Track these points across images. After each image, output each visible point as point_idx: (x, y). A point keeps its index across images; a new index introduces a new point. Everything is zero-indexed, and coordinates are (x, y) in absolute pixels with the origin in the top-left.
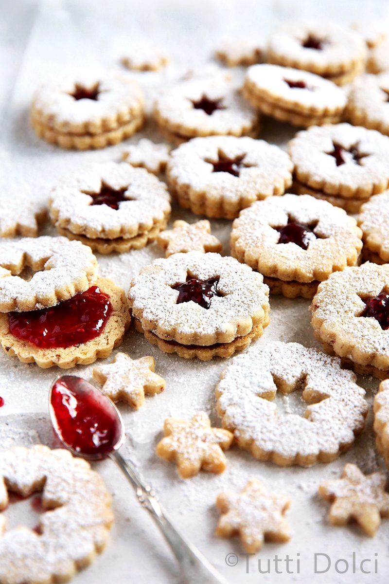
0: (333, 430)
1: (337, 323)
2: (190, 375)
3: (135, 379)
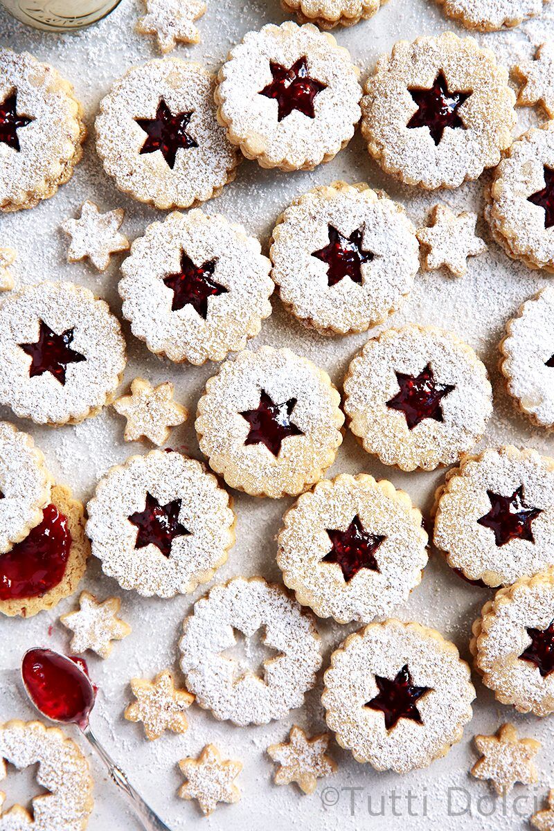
0: (285, 697)
1: (298, 578)
2: (156, 609)
3: (101, 634)
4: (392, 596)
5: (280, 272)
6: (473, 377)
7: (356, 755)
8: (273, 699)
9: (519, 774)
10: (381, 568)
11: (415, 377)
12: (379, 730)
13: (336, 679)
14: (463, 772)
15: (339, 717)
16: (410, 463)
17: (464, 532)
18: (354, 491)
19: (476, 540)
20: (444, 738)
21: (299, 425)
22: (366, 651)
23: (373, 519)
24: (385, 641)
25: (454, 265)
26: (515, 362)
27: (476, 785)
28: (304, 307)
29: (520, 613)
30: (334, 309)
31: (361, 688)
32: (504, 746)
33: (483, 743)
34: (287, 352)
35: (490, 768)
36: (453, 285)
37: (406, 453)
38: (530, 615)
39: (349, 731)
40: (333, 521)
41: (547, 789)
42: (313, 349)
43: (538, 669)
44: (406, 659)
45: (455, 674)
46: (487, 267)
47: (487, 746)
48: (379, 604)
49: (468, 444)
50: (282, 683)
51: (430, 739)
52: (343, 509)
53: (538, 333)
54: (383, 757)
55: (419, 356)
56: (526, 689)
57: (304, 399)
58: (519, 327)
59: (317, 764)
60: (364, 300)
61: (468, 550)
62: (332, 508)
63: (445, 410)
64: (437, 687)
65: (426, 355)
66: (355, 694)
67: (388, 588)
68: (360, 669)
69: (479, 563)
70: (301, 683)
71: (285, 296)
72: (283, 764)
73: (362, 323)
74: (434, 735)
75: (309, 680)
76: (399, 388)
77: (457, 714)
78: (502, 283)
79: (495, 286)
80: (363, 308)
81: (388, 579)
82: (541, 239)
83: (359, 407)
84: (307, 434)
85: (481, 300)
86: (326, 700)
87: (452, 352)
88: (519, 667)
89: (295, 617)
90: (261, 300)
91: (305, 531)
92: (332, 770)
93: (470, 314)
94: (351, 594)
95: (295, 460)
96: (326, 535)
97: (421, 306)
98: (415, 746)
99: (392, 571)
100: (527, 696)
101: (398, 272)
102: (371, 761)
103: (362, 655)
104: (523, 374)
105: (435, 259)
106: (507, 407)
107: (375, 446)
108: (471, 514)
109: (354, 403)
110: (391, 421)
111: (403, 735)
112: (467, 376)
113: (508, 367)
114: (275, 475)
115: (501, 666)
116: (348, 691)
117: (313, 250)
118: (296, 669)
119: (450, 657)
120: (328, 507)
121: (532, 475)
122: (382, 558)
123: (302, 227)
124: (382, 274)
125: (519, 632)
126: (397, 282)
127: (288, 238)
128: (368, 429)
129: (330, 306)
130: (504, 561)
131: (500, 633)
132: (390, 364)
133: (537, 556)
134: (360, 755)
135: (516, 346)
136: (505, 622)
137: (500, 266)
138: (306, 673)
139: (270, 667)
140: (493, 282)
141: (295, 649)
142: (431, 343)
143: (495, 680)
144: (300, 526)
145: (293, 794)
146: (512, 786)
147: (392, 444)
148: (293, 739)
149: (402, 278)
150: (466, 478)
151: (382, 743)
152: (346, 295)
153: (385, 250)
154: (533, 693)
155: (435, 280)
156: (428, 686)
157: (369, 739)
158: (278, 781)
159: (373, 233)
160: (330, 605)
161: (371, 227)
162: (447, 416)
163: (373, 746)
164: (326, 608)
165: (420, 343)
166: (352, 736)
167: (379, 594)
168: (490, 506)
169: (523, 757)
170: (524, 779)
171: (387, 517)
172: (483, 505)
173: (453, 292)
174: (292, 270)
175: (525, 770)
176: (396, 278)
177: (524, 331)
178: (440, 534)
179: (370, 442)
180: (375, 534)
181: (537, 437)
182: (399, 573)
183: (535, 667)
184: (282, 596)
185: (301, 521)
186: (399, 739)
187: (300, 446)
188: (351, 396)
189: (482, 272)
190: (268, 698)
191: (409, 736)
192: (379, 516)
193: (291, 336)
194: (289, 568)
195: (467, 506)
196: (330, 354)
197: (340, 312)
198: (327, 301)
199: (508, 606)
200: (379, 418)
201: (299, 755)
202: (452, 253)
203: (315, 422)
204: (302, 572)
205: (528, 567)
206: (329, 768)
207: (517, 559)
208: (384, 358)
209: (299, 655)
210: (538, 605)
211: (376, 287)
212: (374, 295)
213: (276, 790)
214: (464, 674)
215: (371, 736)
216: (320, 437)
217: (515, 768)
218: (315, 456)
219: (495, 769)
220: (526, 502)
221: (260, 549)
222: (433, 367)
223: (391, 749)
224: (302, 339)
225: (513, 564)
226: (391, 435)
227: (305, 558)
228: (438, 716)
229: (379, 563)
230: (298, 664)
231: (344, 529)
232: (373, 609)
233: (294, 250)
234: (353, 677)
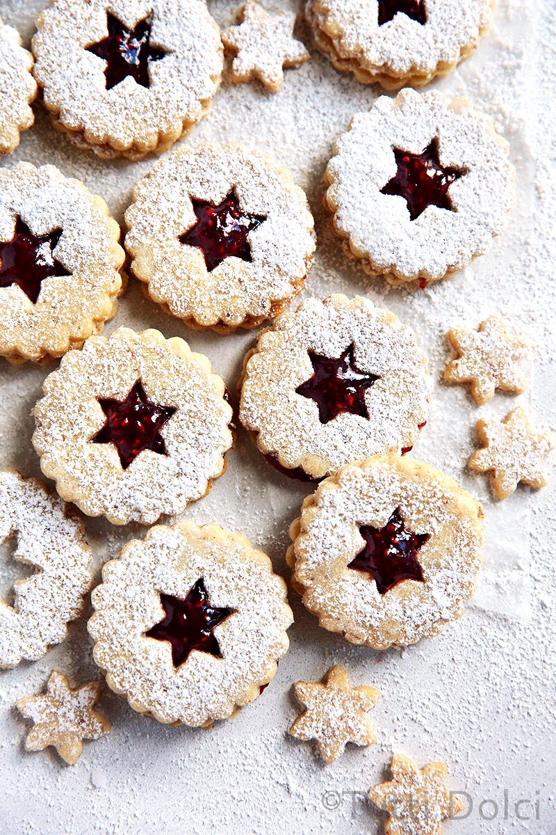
4: (183, 486)
5: (43, 68)
6: (289, 204)
7: (132, 701)
8: (24, 631)
9: (351, 731)
10: (170, 449)
11: (217, 204)
12: (163, 666)
13: (106, 596)
14: (279, 733)
15: (111, 648)
16: (208, 312)
17: (279, 402)
18: (135, 347)
19: (294, 414)
20: (250, 677)
21: (65, 261)
22: (147, 560)
23: (159, 384)
24: (173, 545)
25: (267, 72)
26: (342, 186)
27: (296, 750)
28: (74, 111)
29: (349, 502)
30: (113, 115)
31: (140, 609)
32: (332, 694)
33: (304, 691)
34: (51, 170)
35: (314, 724)
36: (267, 103)
37: (204, 300)
38: (364, 506)
39: (123, 668)
40: (106, 386)
41: (389, 755)
42: (89, 179)
43: (374, 582)
44: (201, 569)
45: (265, 589)
46: (309, 82)
47: (310, 694)
48: (166, 496)
49: (283, 289)
50: (36, 608)
51: (231, 678)
52: (120, 370)
53: (371, 149)
54: (168, 703)
55: (220, 177)
56: (359, 609)
57: (72, 228)
58: (347, 143)
59: (83, 721)
60: (151, 105)
61: (283, 426)
62: (106, 369)
63: (254, 246)
64: (241, 607)
65: (229, 175)
66: (132, 618)
67: (178, 475)
68: (140, 583)
69: (297, 444)
70: (62, 609)
71: (50, 99)
72: (37, 721)
73: (148, 134)
74: (238, 671)
75: (74, 605)
76: (195, 217)
77: (267, 642)
78: (328, 102)
79: (320, 105)
80: (150, 115)
81: (178, 464)
82: (374, 36)
83: (143, 240)
84: (75, 273)
85: (302, 123)
86: (93, 626)
87: (262, 172)
88: (348, 578)
89: (57, 519)
90: (17, 101)
91: (69, 398)
92: (102, 729)
93: (289, 140)
94: (130, 483)
95: (58, 306)
96: (99, 406)
97: (227, 127)
98: (212, 687)
99: (184, 453)
100: (360, 619)
101: (195, 71)
102: (153, 709)
103: (142, 565)
104: (353, 201)
105: (243, 65)
106: (335, 256)
107: (163, 291)
108: (287, 379)
109: (137, 235)
110: (184, 259)
111: (196, 673)
112: (283, 203)
113: (333, 193)
114: (33, 325)
115: (326, 577)
116: (122, 613)
117: (86, 41)
118: (56, 589)
119: (259, 568)
120: (100, 368)
121: (365, 329)
122: (171, 436)
123: (72, 11)
124: (175, 73)
125: (349, 528)
126: (193, 83)
127: (54, 27)
128: (155, 269)
129: (107, 112)
130: (330, 441)
131: (323, 530)
132: (184, 187)
133: (372, 435)
134: (137, 700)
135: (343, 166)
136: (329, 515)
137: (325, 81)
138: (70, 596)
139: (22, 587)
140: (316, 100)
141: (56, 562)
142: (237, 162)
143: (318, 598)
144: (63, 392)
145: (51, 766)
146: (342, 748)
147: (185, 289)
148: (51, 686)
149: (199, 79)
150: (281, 332)
151: (167, 683)
152: (127, 98)
153: (178, 43)
154: (368, 615)
155: (245, 94)
156: (230, 606)
157: (149, 677)
158: (30, 745)
159: (163, 23)
160: (101, 497)
161: (161, 16)
162: (256, 254)
163: (155, 688)
164: (95, 501)
165: (221, 160)
166: (127, 673)
167: (167, 484)
168: (312, 371)
169: (357, 707)
170: (358, 737)
171: (178, 382)
172: (303, 368)
173: (267, 111)
174: (59, 65)
175: (359, 726)
176: (192, 79)
177: (354, 147)
178: (247, 406)
179: (158, 285)
180: (163, 404)
181: (374, 293)
182: (193, 455)
183: (371, 578)
184: (41, 491)
185: (64, 384)
186: (190, 677)
187: (67, 289)
188: (134, 228)
189: (304, 88)
190: (18, 630)
191: (204, 673)
192: (167, 380)
193: (61, 162)
194: (48, 447)
195: (283, 368)
196: (111, 186)
197: (120, 119)
198: (103, 105)
199: (333, 492)
200: (169, 254)
201: (58, 709)
202: (265, 57)
203: (84, 256)
204: (64, 453)
205: (361, 451)
206: (98, 726)
207: (347, 440)
208: (176, 179)
209: (60, 572)
210: (373, 493)
211: (166, 89)
212: (164, 99)
213: (29, 761)
214: (277, 590)
215: (152, 674)
216: (92, 277)
217: (346, 722)
218: (84, 300)
219: (320, 725)
220: (359, 366)
221: (15, 434)
222: (239, 191)
223: (179, 691)
224: (76, 166)
225: (341, 446)
226: (184, 277)
227: (69, 434)
228: (242, 646)
229: (166, 443)
230: (58, 583)
231: (121, 398)
232: (158, 503)
233: (62, 41)
234: (130, 593)
